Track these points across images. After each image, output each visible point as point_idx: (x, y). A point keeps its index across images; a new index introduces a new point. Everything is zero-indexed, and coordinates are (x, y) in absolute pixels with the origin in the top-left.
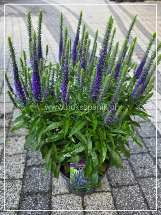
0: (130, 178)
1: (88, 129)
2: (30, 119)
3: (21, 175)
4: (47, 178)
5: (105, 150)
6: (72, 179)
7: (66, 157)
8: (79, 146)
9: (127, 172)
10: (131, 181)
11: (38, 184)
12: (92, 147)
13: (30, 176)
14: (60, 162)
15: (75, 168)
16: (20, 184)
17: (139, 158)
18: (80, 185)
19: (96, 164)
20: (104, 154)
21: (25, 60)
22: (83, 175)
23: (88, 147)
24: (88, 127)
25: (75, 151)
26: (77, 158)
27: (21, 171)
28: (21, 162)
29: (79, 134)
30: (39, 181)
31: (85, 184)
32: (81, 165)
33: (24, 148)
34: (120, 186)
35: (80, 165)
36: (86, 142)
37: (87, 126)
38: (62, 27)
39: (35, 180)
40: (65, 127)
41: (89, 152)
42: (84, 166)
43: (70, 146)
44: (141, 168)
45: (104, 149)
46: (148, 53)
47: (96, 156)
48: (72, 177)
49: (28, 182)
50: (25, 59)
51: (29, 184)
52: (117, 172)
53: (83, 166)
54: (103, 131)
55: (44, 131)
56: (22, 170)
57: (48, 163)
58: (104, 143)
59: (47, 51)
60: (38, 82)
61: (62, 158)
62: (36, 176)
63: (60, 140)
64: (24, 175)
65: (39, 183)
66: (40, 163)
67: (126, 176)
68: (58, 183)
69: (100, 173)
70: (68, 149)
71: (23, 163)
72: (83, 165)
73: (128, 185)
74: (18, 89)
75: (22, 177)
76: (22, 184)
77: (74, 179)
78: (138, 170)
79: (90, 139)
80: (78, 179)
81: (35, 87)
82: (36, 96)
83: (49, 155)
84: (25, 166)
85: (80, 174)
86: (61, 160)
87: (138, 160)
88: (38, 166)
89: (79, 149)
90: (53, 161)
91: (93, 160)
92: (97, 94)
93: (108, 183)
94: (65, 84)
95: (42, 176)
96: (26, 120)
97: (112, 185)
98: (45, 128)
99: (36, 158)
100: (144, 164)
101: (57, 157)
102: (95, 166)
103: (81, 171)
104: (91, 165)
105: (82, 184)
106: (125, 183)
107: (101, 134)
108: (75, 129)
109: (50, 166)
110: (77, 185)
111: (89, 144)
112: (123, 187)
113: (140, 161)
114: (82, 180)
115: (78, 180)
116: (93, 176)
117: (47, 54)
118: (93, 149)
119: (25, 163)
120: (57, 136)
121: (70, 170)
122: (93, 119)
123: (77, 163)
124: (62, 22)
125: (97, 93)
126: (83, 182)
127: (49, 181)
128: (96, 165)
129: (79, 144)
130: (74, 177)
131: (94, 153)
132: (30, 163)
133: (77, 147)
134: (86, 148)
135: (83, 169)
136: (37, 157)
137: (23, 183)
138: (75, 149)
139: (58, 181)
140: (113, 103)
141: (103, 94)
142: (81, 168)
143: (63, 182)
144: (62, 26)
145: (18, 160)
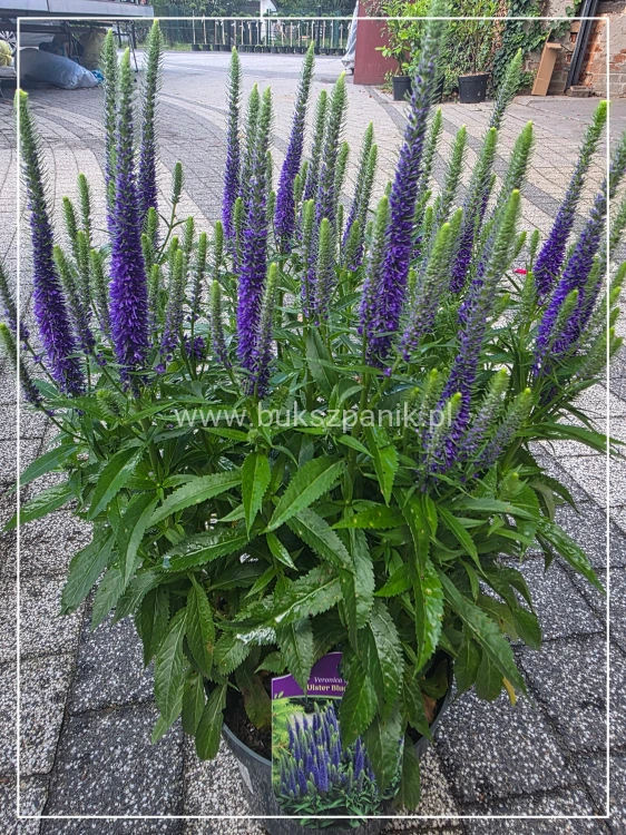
0: (542, 755)
1: (350, 505)
2: (94, 468)
3: (43, 755)
4: (161, 766)
5: (434, 595)
6: (281, 758)
7: (253, 646)
8: (315, 586)
9: (525, 729)
10: (549, 774)
11: (121, 802)
12: (373, 586)
13: (86, 759)
14: (224, 671)
15: (294, 702)
16: (36, 803)
17: (569, 659)
18: (319, 792)
19: (394, 674)
20: (434, 617)
21: (86, 217)
22: (335, 737)
23: (357, 584)
24: (351, 493)
25: (296, 610)
26: (306, 648)
27: (47, 735)
28: (49, 692)
29: (311, 526)
30: (127, 784)
31: (345, 784)
32: (324, 684)
33: (62, 603)
34: (503, 800)
35: (317, 684)
36: (348, 559)
37: (348, 489)
38: (237, 106)
39: (106, 779)
40: (251, 488)
41: (362, 607)
42: (334, 688)
43: (269, 590)
44: (584, 705)
45: (429, 591)
46: (581, 184)
47: (394, 633)
48: (280, 752)
49: (73, 793)
50: (87, 211)
51: (79, 803)
52: (480, 730)
53: (330, 692)
54: (422, 504)
55: (155, 516)
56: (50, 729)
57: (169, 679)
58: (429, 565)
59: (178, 189)
60: (134, 282)
61: (235, 655)
62: (112, 761)
63: (225, 557)
64: (59, 756)
65: (124, 796)
66: (135, 697)
67: (522, 748)
68: (213, 791)
69: (413, 725)
70: (262, 606)
71: (57, 698)
72: (330, 684)
73: (538, 795)
74: (48, 324)
75: (45, 767)
76: (43, 800)
77: (292, 761)
78: (572, 716)
79: (364, 546)
80: (312, 762)
81: (122, 305)
82: (125, 349)
83: (174, 641)
84: (67, 713)
85: (319, 732)
86: (228, 661)
87: (566, 668)
88: (124, 710)
89: (312, 599)
90: (191, 674)
91: (381, 655)
92: (391, 330)
93: (444, 784)
94: (251, 287)
95: (141, 756)
96: (80, 474)
97: (463, 796)
98: (160, 504)
99: (117, 670)
100: (594, 689)
101: (211, 649)
102: (392, 684)
103: (322, 714)
104: (371, 676)
105: (328, 786)
106: (522, 783)
107: (414, 516)
108: (295, 497)
109: (179, 700)
110: (304, 791)
111: (361, 573)
112: (513, 803)
113: (574, 672)
114: (328, 765)
115: (308, 763)
116: (384, 736)
117: (176, 201)
118: (379, 594)
119: (67, 698)
120: (213, 543)
121: (274, 713)
122: (379, 446)
123: (306, 672)
124: (236, 87)
125: (391, 326)
126: (332, 778)
127: (172, 782)
128: (397, 679)
129: (314, 575)
130: (290, 747)
131: (384, 615)
132: (87, 696)
133: (304, 591)
134: (349, 591)
135: (331, 704)
136: (122, 665)
137: (51, 794)
138: (294, 599)
139: (212, 783)
140: (462, 367)
141: (419, 321)
142: (322, 703)
143: (238, 787)
144: (236, 101)
145: (36, 686)
